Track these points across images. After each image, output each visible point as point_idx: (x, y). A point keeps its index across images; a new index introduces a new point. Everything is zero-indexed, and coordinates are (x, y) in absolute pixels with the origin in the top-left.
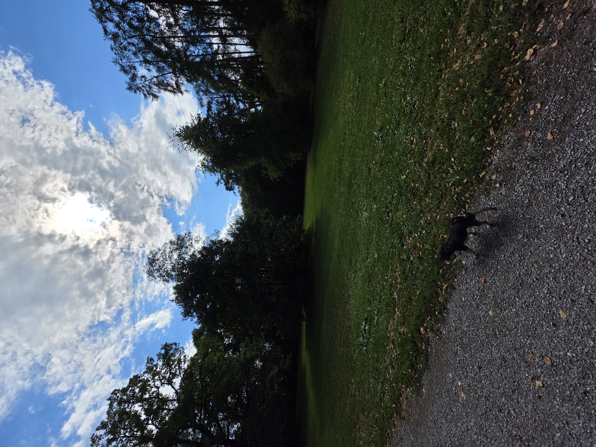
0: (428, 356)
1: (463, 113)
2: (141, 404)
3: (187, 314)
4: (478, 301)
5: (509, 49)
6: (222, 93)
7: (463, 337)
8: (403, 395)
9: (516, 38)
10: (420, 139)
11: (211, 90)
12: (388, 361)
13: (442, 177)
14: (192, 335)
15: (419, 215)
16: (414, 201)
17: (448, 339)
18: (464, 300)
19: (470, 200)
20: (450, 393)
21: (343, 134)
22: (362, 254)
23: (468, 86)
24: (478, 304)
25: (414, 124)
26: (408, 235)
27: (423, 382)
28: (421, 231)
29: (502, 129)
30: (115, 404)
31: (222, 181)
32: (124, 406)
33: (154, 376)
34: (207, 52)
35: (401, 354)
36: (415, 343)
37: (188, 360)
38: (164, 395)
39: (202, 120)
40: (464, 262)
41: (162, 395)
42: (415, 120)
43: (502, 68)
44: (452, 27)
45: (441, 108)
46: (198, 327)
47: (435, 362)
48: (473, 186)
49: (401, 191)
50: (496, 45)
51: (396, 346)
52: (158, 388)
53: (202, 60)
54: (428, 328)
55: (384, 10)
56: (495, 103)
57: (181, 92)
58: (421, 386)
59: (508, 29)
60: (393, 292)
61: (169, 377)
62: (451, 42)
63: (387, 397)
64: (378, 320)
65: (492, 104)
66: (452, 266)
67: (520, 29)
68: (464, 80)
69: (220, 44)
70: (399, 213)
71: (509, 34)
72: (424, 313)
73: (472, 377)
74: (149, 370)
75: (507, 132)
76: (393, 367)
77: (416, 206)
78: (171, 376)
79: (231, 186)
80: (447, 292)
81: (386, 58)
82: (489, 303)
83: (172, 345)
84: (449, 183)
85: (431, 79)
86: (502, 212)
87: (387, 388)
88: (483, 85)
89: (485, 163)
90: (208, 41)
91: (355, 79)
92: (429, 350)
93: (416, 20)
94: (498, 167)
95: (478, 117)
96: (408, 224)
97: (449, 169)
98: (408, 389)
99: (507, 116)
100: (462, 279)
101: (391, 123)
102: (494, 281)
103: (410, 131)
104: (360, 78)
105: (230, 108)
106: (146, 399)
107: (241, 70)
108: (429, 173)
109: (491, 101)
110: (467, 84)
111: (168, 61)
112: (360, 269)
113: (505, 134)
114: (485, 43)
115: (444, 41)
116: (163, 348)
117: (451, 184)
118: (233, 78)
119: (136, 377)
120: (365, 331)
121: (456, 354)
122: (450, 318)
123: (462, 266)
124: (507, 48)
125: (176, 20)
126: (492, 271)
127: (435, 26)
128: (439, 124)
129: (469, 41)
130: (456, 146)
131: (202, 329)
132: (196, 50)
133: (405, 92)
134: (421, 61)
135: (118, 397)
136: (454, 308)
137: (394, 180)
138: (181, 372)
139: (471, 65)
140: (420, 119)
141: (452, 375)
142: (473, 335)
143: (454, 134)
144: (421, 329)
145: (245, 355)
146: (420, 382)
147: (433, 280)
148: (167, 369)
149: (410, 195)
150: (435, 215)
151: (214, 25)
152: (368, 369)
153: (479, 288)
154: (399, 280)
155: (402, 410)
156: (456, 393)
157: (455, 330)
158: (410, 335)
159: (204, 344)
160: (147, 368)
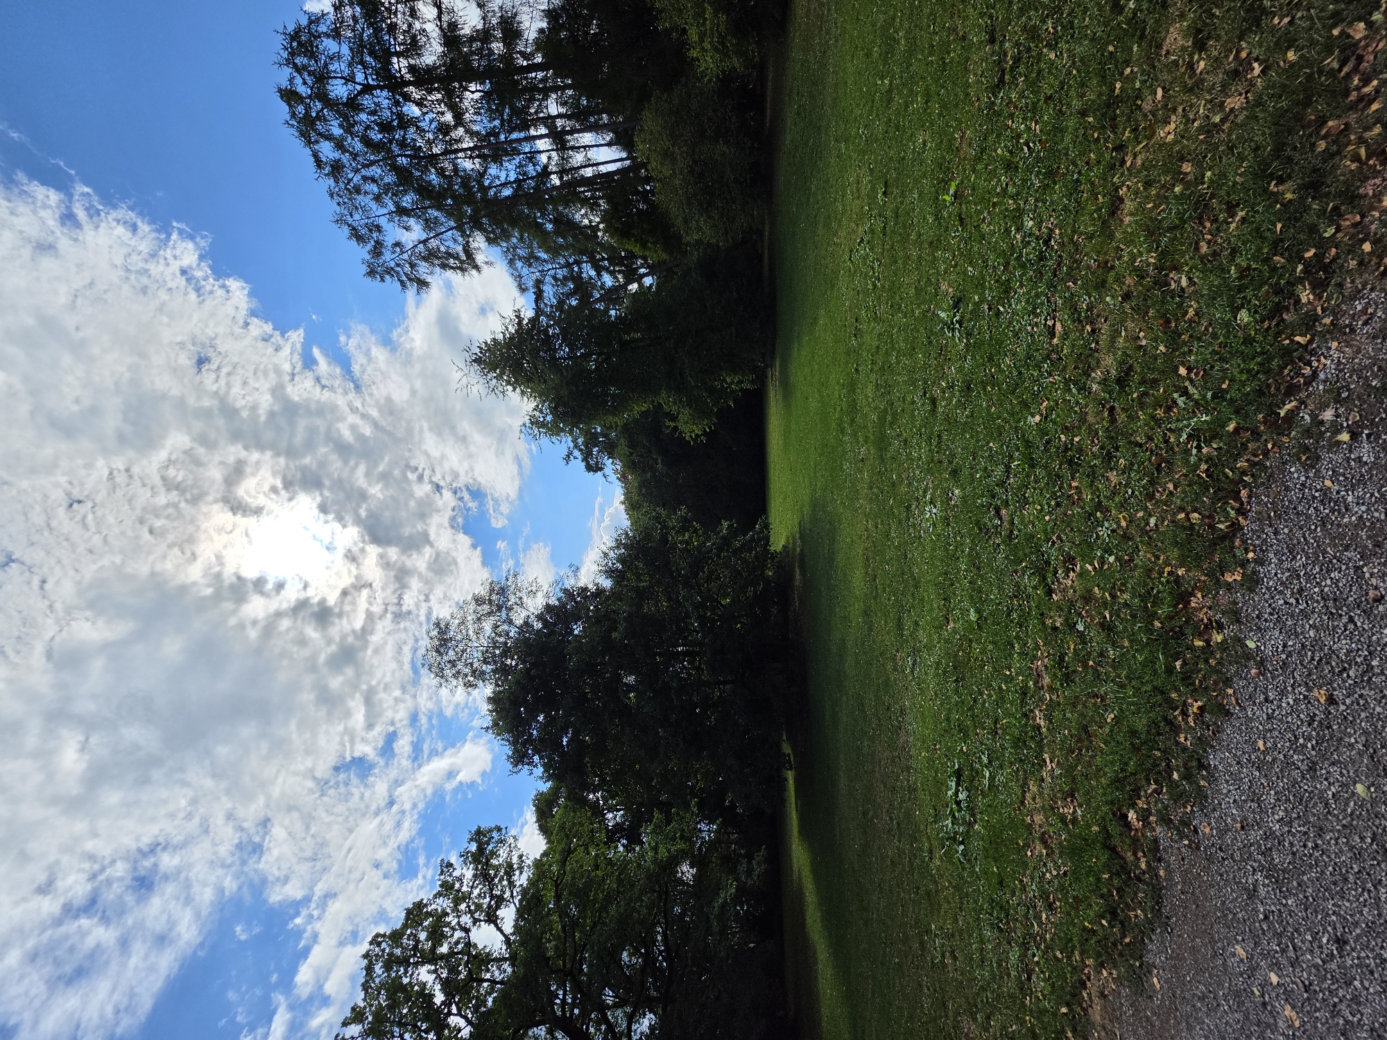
0: (1161, 889)
1: (1204, 248)
2: (433, 968)
3: (519, 758)
4: (1313, 753)
5: (1340, 70)
6: (564, 256)
7: (1270, 849)
8: (1089, 984)
9: (1360, 40)
10: (1074, 322)
11: (539, 254)
12: (1034, 887)
13: (1153, 417)
14: (534, 805)
15: (1090, 515)
16: (1073, 478)
17: (1221, 849)
18: (1262, 748)
19: (1253, 476)
20: (1243, 1003)
21: (854, 320)
22: (932, 610)
23: (1211, 180)
24: (1313, 762)
25: (1051, 286)
26: (1064, 566)
27: (1149, 958)
28: (1102, 557)
29: (1340, 285)
30: (378, 969)
31: (577, 453)
32: (398, 971)
33: (457, 902)
34: (525, 174)
35: (1076, 875)
36: (1113, 850)
37: (529, 866)
38: (480, 947)
39: (524, 323)
40: (1251, 645)
41: (475, 945)
42: (1055, 276)
43: (1322, 121)
44: (1142, 37)
45: (1129, 242)
46: (545, 787)
47: (1186, 907)
48: (1258, 440)
49: (1030, 453)
50: (1292, 65)
51: (1053, 852)
52: (467, 931)
53: (516, 191)
54: (1150, 814)
55: (938, 20)
56: (1310, 218)
57: (477, 267)
58: (1147, 969)
59: (1329, 18)
60: (1032, 711)
61: (489, 906)
62: (1143, 72)
63: (1039, 984)
64: (992, 778)
65: (1297, 220)
66: (1212, 653)
67: (1371, 14)
68: (1198, 164)
69: (553, 150)
70: (1030, 511)
71: (1336, 32)
72: (1135, 774)
73: (1316, 966)
74: (446, 890)
75: (1359, 291)
76: (1050, 907)
77: (1079, 492)
78: (493, 902)
79: (598, 462)
80: (1203, 723)
81: (954, 132)
82: (1353, 762)
83: (491, 831)
84: (1179, 431)
85: (1091, 170)
86: (1368, 509)
87: (1036, 959)
88: (1262, 174)
89: (1292, 378)
90: (526, 148)
91: (873, 189)
92: (1162, 873)
93: (1033, 33)
94: (1339, 388)
95: (1254, 258)
96: (1059, 537)
97: (1176, 395)
98: (1105, 972)
99: (1354, 248)
100: (1251, 689)
101: (984, 288)
102: (1362, 702)
103: (1042, 304)
104: (886, 185)
105: (582, 288)
106: (442, 957)
107: (601, 202)
108: (1112, 409)
109: (1292, 214)
110: (1209, 174)
111: (447, 205)
112: (930, 648)
113: (1353, 298)
114: (1256, 65)
115: (1122, 73)
116: (472, 840)
117: (1185, 436)
118: (586, 222)
119: (419, 905)
120: (958, 803)
121: (1252, 893)
122: (1222, 794)
123: (1248, 656)
124: (1332, 69)
125: (458, 116)
126: (1351, 673)
127: (1092, 40)
128: (1128, 281)
129: (1202, 64)
130: (1191, 336)
131: (554, 792)
132: (503, 173)
133: (1018, 209)
134: (1058, 130)
135: (383, 951)
136: (1231, 766)
137: (1007, 427)
138: (515, 894)
139: (1216, 125)
140: (1068, 274)
141: (1247, 952)
142: (1305, 846)
143: (1180, 305)
144: (1130, 815)
145: (656, 853)
146: (1141, 957)
147: (1155, 688)
148: (485, 886)
149: (1061, 465)
150: (1140, 514)
151: (536, 112)
152: (976, 902)
153: (1312, 719)
154: (1047, 680)
155: (1090, 1023)
156: (1264, 1004)
157: (1243, 828)
158: (1095, 828)
159: (562, 828)
160: (441, 886)
